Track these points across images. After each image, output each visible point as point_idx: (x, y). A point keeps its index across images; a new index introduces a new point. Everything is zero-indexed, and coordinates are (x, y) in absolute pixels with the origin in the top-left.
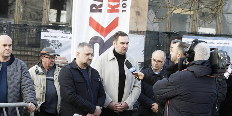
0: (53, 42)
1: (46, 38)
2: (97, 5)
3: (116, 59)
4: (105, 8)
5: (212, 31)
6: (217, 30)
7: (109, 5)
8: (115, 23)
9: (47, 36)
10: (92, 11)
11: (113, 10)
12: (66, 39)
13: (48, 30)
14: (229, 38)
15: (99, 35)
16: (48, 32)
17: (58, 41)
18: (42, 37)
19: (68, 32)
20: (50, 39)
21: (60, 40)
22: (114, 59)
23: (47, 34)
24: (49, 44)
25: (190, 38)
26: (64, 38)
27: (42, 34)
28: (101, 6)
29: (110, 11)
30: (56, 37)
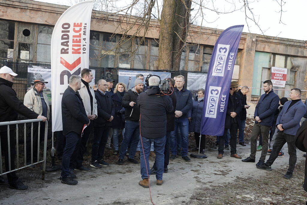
0: (36, 75)
1: (31, 72)
2: (65, 49)
3: (85, 86)
4: (70, 51)
5: (128, 66)
6: (131, 65)
7: (73, 49)
8: (78, 61)
9: (32, 70)
10: (62, 53)
11: (77, 52)
12: (44, 73)
13: (33, 66)
14: (147, 72)
15: (67, 69)
16: (32, 67)
17: (39, 74)
18: (29, 71)
19: (46, 68)
20: (34, 72)
21: (41, 73)
22: (84, 86)
23: (32, 69)
24: (33, 75)
25: (123, 72)
26: (44, 71)
27: (29, 69)
28: (68, 49)
29: (73, 53)
30: (38, 71)
